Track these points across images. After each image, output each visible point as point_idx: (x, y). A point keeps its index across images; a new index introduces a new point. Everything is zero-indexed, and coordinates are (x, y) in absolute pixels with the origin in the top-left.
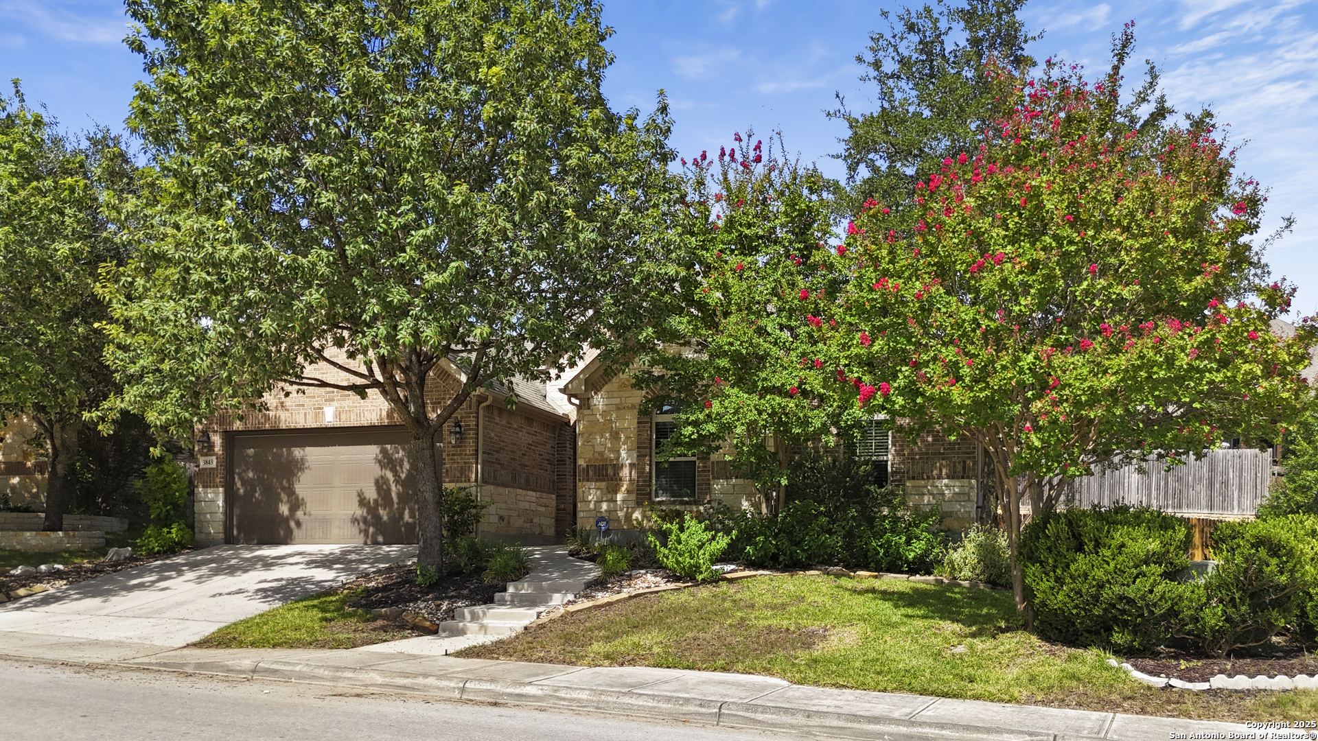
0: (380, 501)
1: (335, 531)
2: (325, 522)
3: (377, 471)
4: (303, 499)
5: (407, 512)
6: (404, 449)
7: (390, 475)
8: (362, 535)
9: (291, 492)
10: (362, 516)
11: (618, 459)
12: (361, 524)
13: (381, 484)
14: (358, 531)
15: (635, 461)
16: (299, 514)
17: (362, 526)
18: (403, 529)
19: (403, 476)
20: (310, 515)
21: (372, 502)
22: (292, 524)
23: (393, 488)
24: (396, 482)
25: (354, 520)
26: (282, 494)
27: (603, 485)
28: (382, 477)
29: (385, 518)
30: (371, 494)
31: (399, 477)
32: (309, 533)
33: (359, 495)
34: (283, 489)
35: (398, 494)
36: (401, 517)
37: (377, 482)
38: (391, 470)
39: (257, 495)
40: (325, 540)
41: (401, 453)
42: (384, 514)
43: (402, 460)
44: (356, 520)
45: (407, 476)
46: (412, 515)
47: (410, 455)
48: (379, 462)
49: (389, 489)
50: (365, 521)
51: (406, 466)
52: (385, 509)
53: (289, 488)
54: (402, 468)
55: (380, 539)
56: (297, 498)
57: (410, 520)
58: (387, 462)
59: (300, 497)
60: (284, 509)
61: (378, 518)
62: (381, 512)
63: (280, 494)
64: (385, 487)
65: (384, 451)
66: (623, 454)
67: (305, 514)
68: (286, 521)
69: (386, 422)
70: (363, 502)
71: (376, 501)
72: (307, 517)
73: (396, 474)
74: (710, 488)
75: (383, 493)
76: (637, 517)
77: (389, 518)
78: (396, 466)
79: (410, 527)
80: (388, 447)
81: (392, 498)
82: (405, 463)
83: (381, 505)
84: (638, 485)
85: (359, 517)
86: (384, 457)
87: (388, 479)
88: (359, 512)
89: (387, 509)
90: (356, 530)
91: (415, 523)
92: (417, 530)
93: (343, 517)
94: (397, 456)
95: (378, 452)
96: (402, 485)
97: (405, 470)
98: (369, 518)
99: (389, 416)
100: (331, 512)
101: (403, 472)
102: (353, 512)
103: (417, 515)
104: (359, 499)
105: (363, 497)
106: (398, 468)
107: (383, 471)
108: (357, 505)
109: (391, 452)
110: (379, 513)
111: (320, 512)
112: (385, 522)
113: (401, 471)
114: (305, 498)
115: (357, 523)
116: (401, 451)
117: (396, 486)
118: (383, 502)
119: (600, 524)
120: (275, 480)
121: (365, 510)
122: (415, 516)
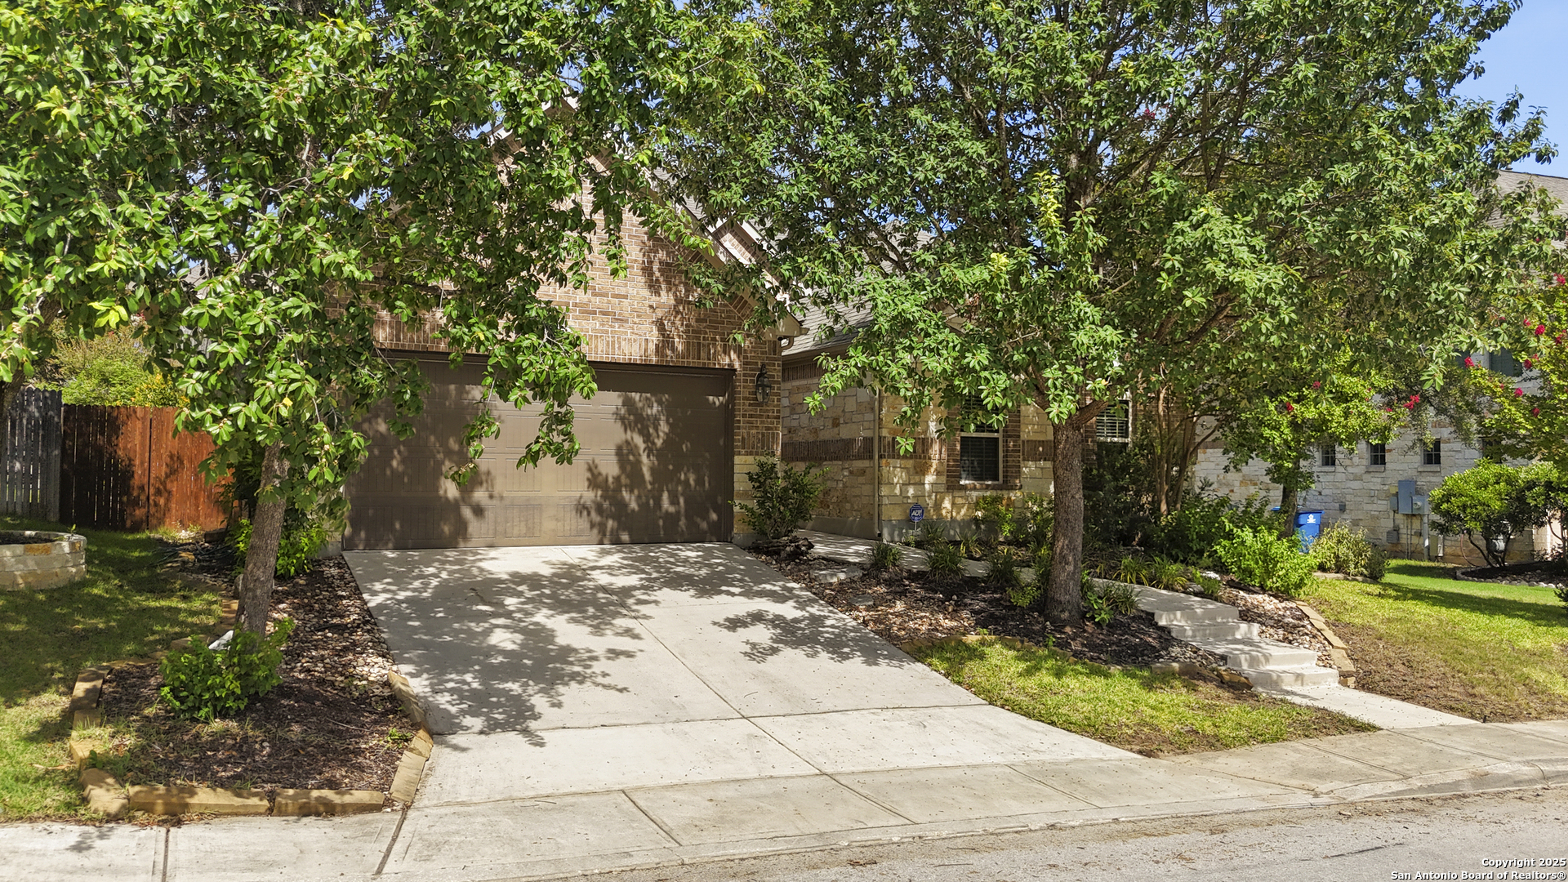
0: (624, 480)
1: (548, 525)
2: (531, 509)
3: (619, 434)
4: (488, 473)
5: (665, 496)
6: (660, 403)
7: (639, 440)
8: (595, 531)
9: (464, 460)
10: (594, 502)
11: (925, 432)
12: (593, 514)
13: (624, 454)
14: (587, 525)
16: (480, 495)
17: (596, 518)
18: (661, 522)
19: (659, 443)
20: (502, 498)
21: (610, 480)
22: (467, 512)
23: (644, 459)
24: (650, 451)
25: (581, 508)
26: (446, 464)
27: (909, 463)
28: (627, 442)
29: (634, 505)
30: (610, 468)
31: (654, 443)
32: (500, 529)
33: (590, 470)
34: (449, 453)
35: (652, 470)
36: (658, 503)
37: (619, 452)
38: (641, 433)
39: (395, 463)
40: (531, 538)
41: (656, 408)
42: (631, 500)
43: (656, 421)
44: (585, 507)
45: (664, 441)
46: (674, 501)
47: (669, 410)
48: (622, 419)
49: (639, 462)
50: (600, 509)
51: (664, 427)
52: (631, 491)
53: (461, 452)
54: (656, 430)
55: (625, 537)
56: (475, 469)
57: (672, 509)
58: (633, 419)
59: (481, 469)
60: (450, 490)
61: (622, 505)
62: (625, 494)
63: (439, 462)
64: (631, 458)
65: (628, 403)
66: (933, 427)
67: (491, 497)
68: (454, 507)
69: (654, 360)
70: (595, 479)
71: (617, 479)
72: (494, 502)
73: (647, 438)
74: (1019, 472)
75: (629, 468)
76: (947, 504)
77: (639, 505)
78: (647, 427)
79: (672, 519)
80: (636, 396)
81: (643, 476)
82: (662, 423)
83: (626, 486)
84: (948, 466)
85: (589, 503)
86: (630, 412)
87: (636, 446)
88: (589, 496)
89: (636, 492)
90: (584, 523)
91: (678, 512)
92: (682, 523)
93: (562, 502)
94: (649, 412)
95: (620, 402)
96: (658, 457)
97: (661, 434)
98: (606, 505)
99: (659, 350)
100: (540, 494)
101: (658, 436)
102: (578, 494)
103: (682, 500)
104: (589, 475)
105: (596, 472)
106: (651, 430)
107: (629, 432)
108: (586, 484)
109: (641, 405)
110: (623, 497)
111: (520, 494)
112: (633, 511)
113: (655, 434)
114: (493, 472)
115: (585, 513)
116: (655, 405)
117: (648, 456)
118: (628, 481)
119: (914, 513)
120: (432, 438)
121: (600, 493)
122: (678, 503)
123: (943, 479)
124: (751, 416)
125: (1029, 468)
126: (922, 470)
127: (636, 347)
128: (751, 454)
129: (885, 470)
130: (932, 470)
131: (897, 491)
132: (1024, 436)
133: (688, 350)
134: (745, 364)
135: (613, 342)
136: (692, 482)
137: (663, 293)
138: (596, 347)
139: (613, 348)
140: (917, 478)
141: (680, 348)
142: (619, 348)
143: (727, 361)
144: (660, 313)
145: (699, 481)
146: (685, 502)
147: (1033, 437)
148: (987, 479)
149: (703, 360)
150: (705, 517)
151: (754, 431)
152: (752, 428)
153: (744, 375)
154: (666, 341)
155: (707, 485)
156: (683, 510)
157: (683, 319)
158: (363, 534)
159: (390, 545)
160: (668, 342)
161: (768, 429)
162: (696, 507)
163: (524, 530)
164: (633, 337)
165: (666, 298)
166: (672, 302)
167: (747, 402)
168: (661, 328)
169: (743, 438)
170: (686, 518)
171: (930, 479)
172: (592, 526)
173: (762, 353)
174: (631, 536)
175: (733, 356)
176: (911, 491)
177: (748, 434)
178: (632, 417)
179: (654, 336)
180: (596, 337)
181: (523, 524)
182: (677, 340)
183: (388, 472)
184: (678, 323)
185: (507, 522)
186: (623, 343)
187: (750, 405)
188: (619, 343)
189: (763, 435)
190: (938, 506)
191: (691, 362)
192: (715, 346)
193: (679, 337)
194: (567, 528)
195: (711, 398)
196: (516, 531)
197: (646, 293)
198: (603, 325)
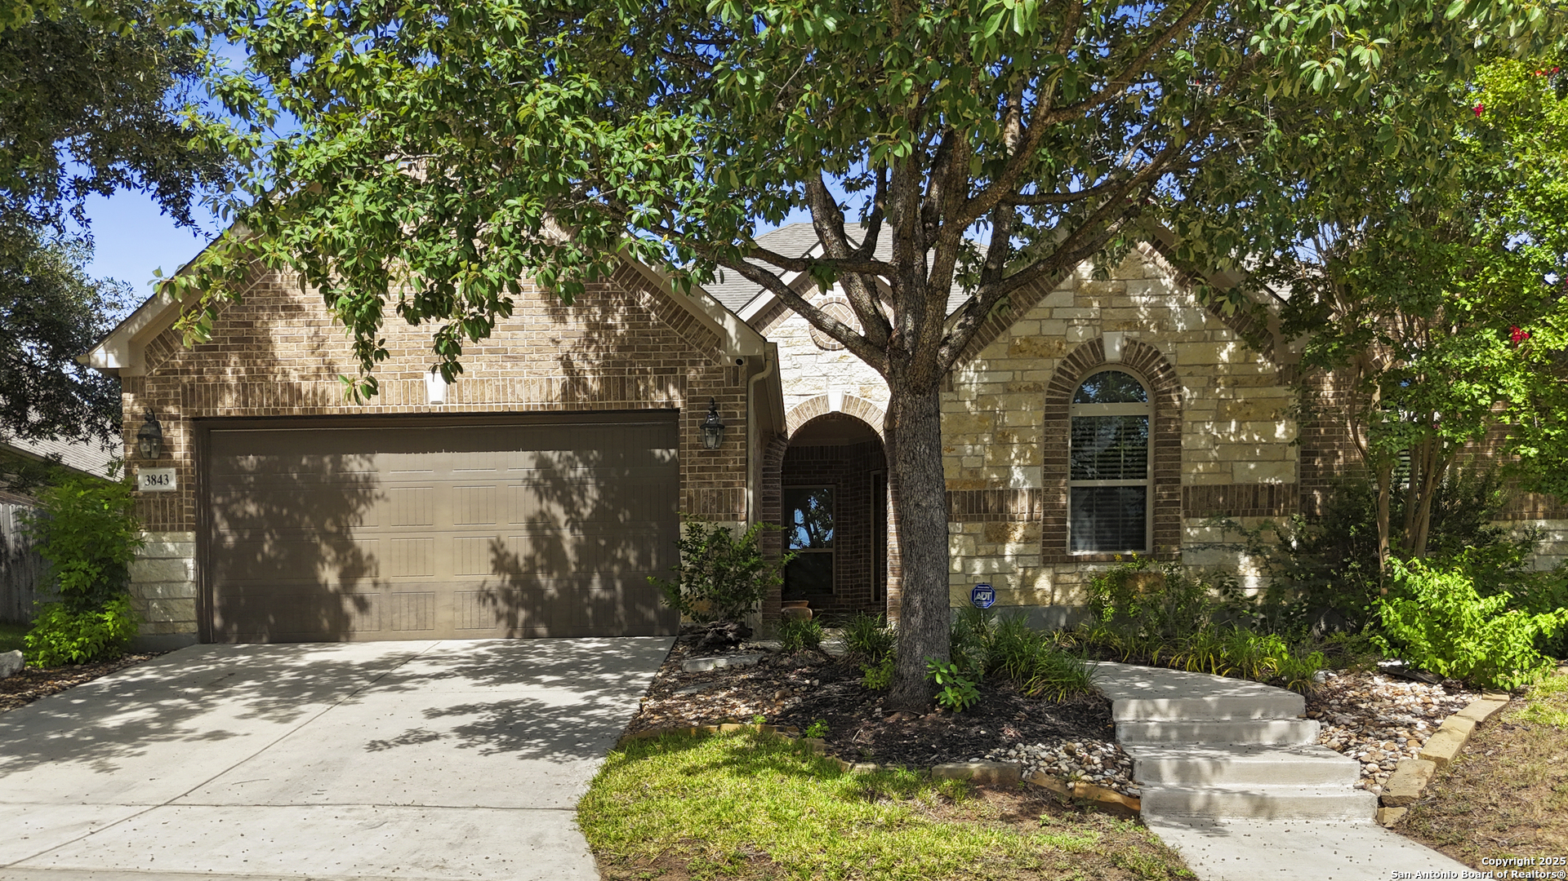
0: (539, 561)
1: (444, 615)
2: (422, 596)
3: (531, 504)
4: (370, 557)
5: (596, 580)
6: (586, 463)
7: (558, 511)
8: (503, 623)
9: (343, 544)
11: (1006, 481)
12: (500, 603)
13: (539, 527)
14: (492, 616)
15: (1039, 485)
16: (364, 585)
19: (586, 512)
20: (388, 585)
22: (349, 605)
23: (566, 534)
24: (574, 524)
25: (485, 595)
26: (324, 547)
27: (978, 527)
28: (542, 513)
29: (552, 591)
30: (520, 545)
31: (579, 513)
32: (386, 620)
33: (494, 549)
34: (326, 536)
35: (578, 547)
36: (586, 585)
37: (531, 524)
38: (561, 501)
41: (581, 469)
44: (489, 594)
45: (594, 511)
46: (607, 584)
47: (600, 472)
48: (536, 486)
49: (557, 539)
50: (508, 597)
51: (592, 493)
52: (550, 574)
53: (339, 533)
54: (582, 496)
57: (605, 595)
58: (549, 484)
59: (365, 552)
60: (330, 577)
61: (537, 591)
62: (541, 578)
63: (317, 547)
64: (548, 532)
65: (543, 465)
66: (1017, 474)
67: (376, 584)
68: (336, 598)
69: (560, 405)
70: (502, 560)
71: (530, 560)
72: (379, 590)
73: (570, 508)
74: (1178, 534)
75: (545, 545)
76: (1043, 582)
77: (559, 591)
78: (570, 494)
79: (604, 609)
80: (553, 456)
81: (564, 554)
82: (589, 487)
83: (542, 567)
84: (1045, 529)
85: (494, 590)
86: (545, 476)
87: (554, 518)
88: (495, 581)
89: (555, 574)
90: (488, 613)
91: (613, 600)
92: (620, 612)
93: (461, 588)
94: (572, 474)
95: (532, 465)
96: (585, 530)
97: (589, 502)
98: (516, 591)
99: (567, 392)
100: (433, 579)
101: (585, 505)
102: (481, 579)
103: (619, 585)
104: (493, 556)
105: (502, 552)
106: (575, 498)
107: (545, 501)
108: (491, 567)
109: (560, 466)
110: (538, 582)
111: (409, 579)
112: (551, 597)
113: (581, 503)
114: (376, 554)
115: (490, 601)
116: (580, 465)
119: (979, 596)
121: (508, 577)
123: (1037, 548)
124: (702, 469)
125: (1197, 528)
126: (1004, 539)
127: (535, 390)
128: (701, 519)
130: (1018, 534)
133: (608, 389)
134: (691, 400)
135: (505, 387)
136: (632, 561)
140: (990, 548)
141: (595, 387)
142: (513, 393)
143: (664, 399)
145: (643, 559)
148: (1125, 549)
150: (652, 605)
151: (706, 489)
152: (701, 485)
153: (691, 415)
154: (575, 381)
155: (654, 563)
156: (620, 597)
157: (598, 348)
159: (265, 639)
160: (578, 382)
161: (726, 485)
163: (414, 623)
164: (532, 377)
165: (575, 325)
166: (583, 328)
167: (695, 452)
168: (567, 364)
169: (690, 499)
170: (625, 607)
171: (1010, 549)
172: (499, 617)
173: (717, 384)
174: (549, 627)
175: (673, 391)
176: (978, 567)
177: (698, 493)
179: (559, 376)
180: (482, 382)
181: (412, 615)
182: (590, 376)
183: (259, 558)
184: (592, 355)
185: (393, 612)
186: (518, 386)
188: (513, 387)
189: (719, 493)
190: (1027, 586)
191: (613, 403)
193: (593, 372)
194: (467, 618)
195: (658, 452)
196: (404, 624)
197: (547, 320)
198: (490, 366)
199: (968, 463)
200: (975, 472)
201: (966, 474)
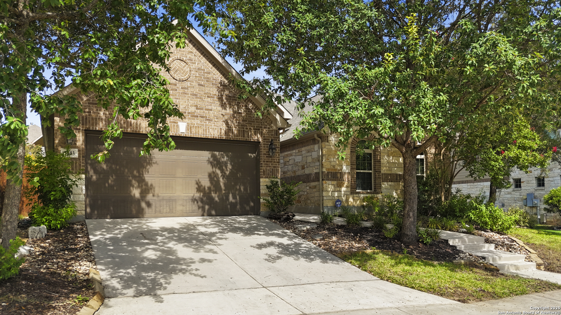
0: (212, 188)
1: (179, 208)
2: (171, 201)
3: (210, 169)
4: (152, 185)
5: (231, 195)
6: (227, 156)
7: (218, 172)
8: (200, 210)
9: (141, 181)
10: (199, 198)
11: (341, 170)
13: (212, 177)
14: (197, 208)
15: (350, 171)
16: (149, 196)
17: (200, 204)
18: (229, 206)
19: (228, 173)
20: (158, 196)
21: (206, 188)
22: (143, 204)
23: (221, 179)
24: (223, 176)
25: (194, 200)
26: (134, 182)
27: (335, 183)
28: (213, 172)
29: (217, 199)
30: (206, 183)
31: (225, 173)
32: (158, 210)
33: (197, 184)
34: (134, 177)
35: (225, 184)
36: (227, 198)
37: (210, 175)
38: (219, 169)
39: (110, 181)
40: (172, 214)
41: (226, 158)
42: (215, 196)
43: (226, 164)
44: (195, 200)
45: (230, 173)
46: (234, 197)
47: (232, 160)
48: (211, 163)
49: (218, 181)
50: (202, 200)
51: (229, 167)
52: (216, 193)
53: (139, 177)
54: (226, 167)
55: (213, 212)
56: (146, 184)
57: (233, 201)
58: (216, 163)
59: (149, 184)
60: (136, 193)
61: (211, 199)
62: (213, 195)
63: (131, 181)
64: (215, 179)
65: (213, 156)
66: (344, 168)
67: (153, 196)
68: (137, 202)
69: (224, 137)
70: (200, 188)
71: (209, 188)
72: (155, 198)
73: (222, 171)
74: (381, 186)
75: (214, 183)
76: (351, 200)
77: (219, 199)
78: (222, 166)
79: (233, 205)
80: (217, 153)
81: (221, 186)
82: (228, 164)
83: (213, 191)
84: (351, 184)
85: (197, 198)
86: (214, 160)
87: (218, 174)
88: (197, 195)
89: (218, 193)
90: (195, 207)
91: (236, 202)
92: (238, 207)
93: (185, 198)
94: (223, 160)
95: (210, 156)
96: (227, 179)
97: (228, 169)
98: (205, 199)
99: (226, 133)
100: (175, 195)
101: (227, 170)
102: (192, 195)
103: (238, 197)
104: (197, 186)
105: (200, 185)
106: (224, 168)
107: (214, 169)
108: (196, 190)
109: (219, 157)
110: (212, 196)
111: (166, 195)
112: (216, 201)
113: (225, 169)
114: (154, 185)
115: (196, 202)
116: (225, 157)
117: (223, 179)
118: (214, 189)
119: (337, 203)
120: (126, 170)
121: (202, 194)
122: (236, 198)
123: (349, 189)
124: (267, 162)
125: (385, 185)
126: (340, 185)
127: (216, 132)
128: (267, 178)
129: (325, 185)
130: (345, 186)
131: (330, 194)
132: (382, 172)
133: (239, 133)
134: (264, 139)
135: (206, 129)
136: (242, 189)
137: (228, 109)
138: (199, 131)
139: (206, 132)
140: (338, 189)
141: (236, 132)
142: (209, 132)
143: (256, 138)
144: (226, 117)
145: (245, 189)
146: (239, 198)
147: (386, 172)
148: (367, 190)
149: (246, 138)
150: (248, 204)
151: (269, 168)
152: (267, 167)
153: (264, 144)
154: (229, 130)
155: (249, 191)
156: (238, 201)
157: (236, 120)
158: (96, 212)
159: (109, 217)
160: (230, 130)
161: (274, 167)
162: (244, 200)
163: (168, 211)
164: (215, 127)
165: (229, 111)
166: (232, 113)
167: (265, 156)
168: (227, 124)
169: (264, 171)
170: (240, 205)
171: (344, 189)
172: (199, 208)
173: (272, 135)
174: (216, 212)
175: (259, 136)
176: (336, 194)
177: (266, 169)
178: (215, 162)
179: (224, 127)
180: (198, 127)
181: (168, 208)
182: (234, 129)
183: (107, 185)
184: (234, 121)
185: (160, 207)
186: (210, 130)
187: (267, 157)
188: (209, 130)
189: (272, 169)
190: (347, 201)
191: (240, 138)
192: (251, 131)
193: (235, 128)
194: (188, 209)
195: (250, 154)
196: (165, 211)
197: (220, 108)
198: (201, 122)
199: (333, 164)
200: (334, 166)
201: (332, 167)
